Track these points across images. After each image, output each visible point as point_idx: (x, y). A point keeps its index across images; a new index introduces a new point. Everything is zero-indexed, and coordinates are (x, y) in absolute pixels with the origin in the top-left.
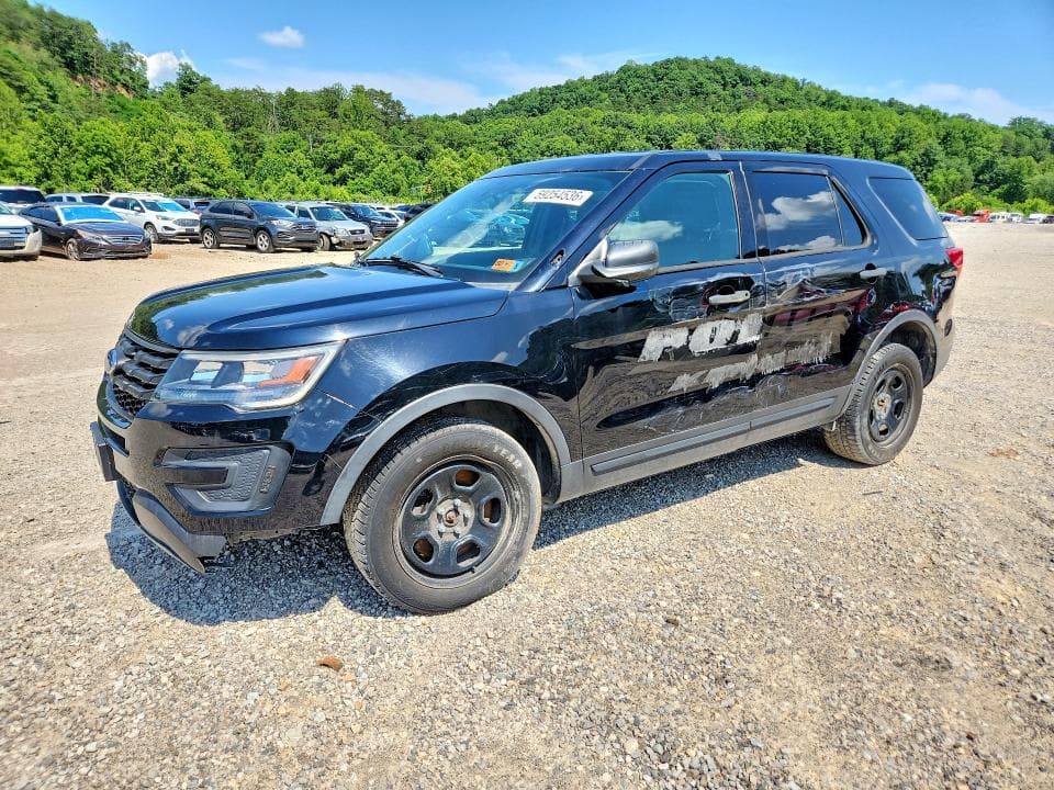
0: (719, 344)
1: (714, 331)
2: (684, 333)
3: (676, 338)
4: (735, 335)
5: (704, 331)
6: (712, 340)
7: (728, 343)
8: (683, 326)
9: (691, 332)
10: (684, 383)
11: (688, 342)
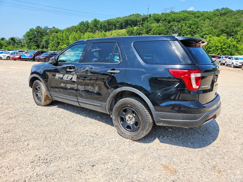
0: (68, 79)
1: (68, 76)
2: (62, 75)
3: (61, 76)
4: (72, 78)
5: (66, 76)
6: (67, 78)
7: (70, 79)
8: (62, 74)
9: (64, 75)
10: (62, 85)
11: (63, 77)
